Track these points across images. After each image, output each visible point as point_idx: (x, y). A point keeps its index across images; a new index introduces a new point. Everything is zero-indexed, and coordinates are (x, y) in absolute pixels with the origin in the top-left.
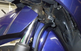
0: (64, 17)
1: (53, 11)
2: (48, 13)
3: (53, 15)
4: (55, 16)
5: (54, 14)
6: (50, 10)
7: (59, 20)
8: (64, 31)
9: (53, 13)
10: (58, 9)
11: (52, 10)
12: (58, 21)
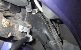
0: (42, 24)
1: (27, 18)
2: (18, 22)
3: (27, 23)
4: (30, 25)
5: (28, 21)
6: (21, 17)
7: (38, 29)
8: (47, 43)
9: (26, 21)
10: (34, 14)
11: (24, 15)
12: (36, 30)
